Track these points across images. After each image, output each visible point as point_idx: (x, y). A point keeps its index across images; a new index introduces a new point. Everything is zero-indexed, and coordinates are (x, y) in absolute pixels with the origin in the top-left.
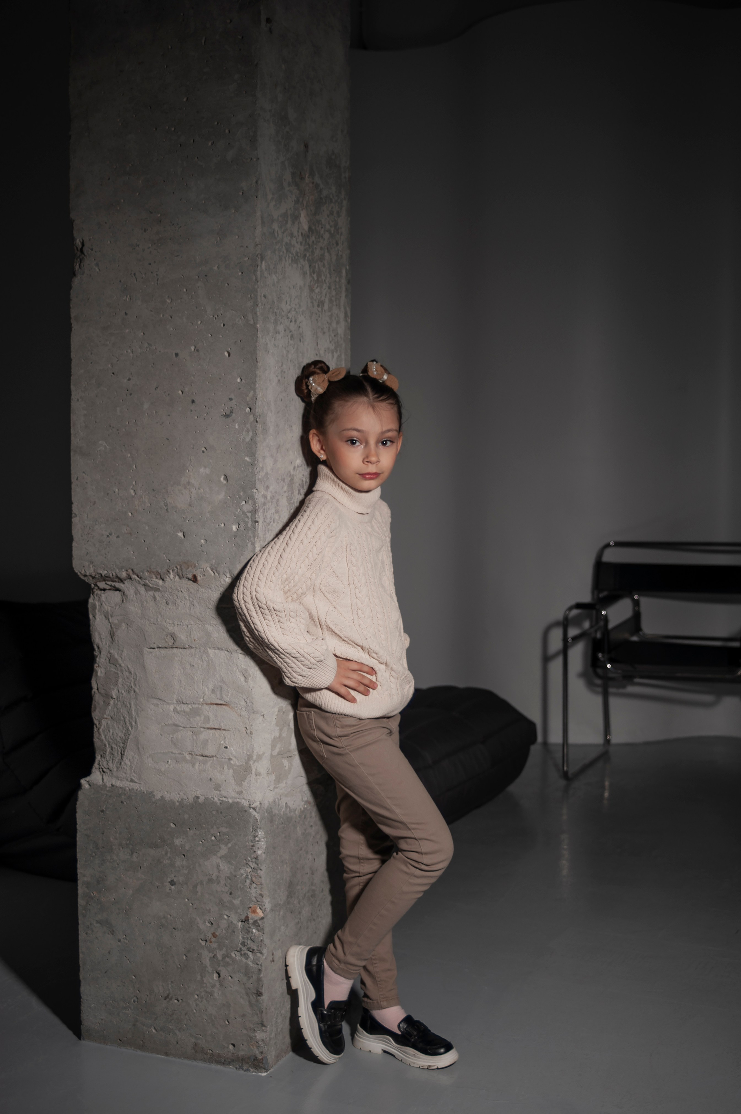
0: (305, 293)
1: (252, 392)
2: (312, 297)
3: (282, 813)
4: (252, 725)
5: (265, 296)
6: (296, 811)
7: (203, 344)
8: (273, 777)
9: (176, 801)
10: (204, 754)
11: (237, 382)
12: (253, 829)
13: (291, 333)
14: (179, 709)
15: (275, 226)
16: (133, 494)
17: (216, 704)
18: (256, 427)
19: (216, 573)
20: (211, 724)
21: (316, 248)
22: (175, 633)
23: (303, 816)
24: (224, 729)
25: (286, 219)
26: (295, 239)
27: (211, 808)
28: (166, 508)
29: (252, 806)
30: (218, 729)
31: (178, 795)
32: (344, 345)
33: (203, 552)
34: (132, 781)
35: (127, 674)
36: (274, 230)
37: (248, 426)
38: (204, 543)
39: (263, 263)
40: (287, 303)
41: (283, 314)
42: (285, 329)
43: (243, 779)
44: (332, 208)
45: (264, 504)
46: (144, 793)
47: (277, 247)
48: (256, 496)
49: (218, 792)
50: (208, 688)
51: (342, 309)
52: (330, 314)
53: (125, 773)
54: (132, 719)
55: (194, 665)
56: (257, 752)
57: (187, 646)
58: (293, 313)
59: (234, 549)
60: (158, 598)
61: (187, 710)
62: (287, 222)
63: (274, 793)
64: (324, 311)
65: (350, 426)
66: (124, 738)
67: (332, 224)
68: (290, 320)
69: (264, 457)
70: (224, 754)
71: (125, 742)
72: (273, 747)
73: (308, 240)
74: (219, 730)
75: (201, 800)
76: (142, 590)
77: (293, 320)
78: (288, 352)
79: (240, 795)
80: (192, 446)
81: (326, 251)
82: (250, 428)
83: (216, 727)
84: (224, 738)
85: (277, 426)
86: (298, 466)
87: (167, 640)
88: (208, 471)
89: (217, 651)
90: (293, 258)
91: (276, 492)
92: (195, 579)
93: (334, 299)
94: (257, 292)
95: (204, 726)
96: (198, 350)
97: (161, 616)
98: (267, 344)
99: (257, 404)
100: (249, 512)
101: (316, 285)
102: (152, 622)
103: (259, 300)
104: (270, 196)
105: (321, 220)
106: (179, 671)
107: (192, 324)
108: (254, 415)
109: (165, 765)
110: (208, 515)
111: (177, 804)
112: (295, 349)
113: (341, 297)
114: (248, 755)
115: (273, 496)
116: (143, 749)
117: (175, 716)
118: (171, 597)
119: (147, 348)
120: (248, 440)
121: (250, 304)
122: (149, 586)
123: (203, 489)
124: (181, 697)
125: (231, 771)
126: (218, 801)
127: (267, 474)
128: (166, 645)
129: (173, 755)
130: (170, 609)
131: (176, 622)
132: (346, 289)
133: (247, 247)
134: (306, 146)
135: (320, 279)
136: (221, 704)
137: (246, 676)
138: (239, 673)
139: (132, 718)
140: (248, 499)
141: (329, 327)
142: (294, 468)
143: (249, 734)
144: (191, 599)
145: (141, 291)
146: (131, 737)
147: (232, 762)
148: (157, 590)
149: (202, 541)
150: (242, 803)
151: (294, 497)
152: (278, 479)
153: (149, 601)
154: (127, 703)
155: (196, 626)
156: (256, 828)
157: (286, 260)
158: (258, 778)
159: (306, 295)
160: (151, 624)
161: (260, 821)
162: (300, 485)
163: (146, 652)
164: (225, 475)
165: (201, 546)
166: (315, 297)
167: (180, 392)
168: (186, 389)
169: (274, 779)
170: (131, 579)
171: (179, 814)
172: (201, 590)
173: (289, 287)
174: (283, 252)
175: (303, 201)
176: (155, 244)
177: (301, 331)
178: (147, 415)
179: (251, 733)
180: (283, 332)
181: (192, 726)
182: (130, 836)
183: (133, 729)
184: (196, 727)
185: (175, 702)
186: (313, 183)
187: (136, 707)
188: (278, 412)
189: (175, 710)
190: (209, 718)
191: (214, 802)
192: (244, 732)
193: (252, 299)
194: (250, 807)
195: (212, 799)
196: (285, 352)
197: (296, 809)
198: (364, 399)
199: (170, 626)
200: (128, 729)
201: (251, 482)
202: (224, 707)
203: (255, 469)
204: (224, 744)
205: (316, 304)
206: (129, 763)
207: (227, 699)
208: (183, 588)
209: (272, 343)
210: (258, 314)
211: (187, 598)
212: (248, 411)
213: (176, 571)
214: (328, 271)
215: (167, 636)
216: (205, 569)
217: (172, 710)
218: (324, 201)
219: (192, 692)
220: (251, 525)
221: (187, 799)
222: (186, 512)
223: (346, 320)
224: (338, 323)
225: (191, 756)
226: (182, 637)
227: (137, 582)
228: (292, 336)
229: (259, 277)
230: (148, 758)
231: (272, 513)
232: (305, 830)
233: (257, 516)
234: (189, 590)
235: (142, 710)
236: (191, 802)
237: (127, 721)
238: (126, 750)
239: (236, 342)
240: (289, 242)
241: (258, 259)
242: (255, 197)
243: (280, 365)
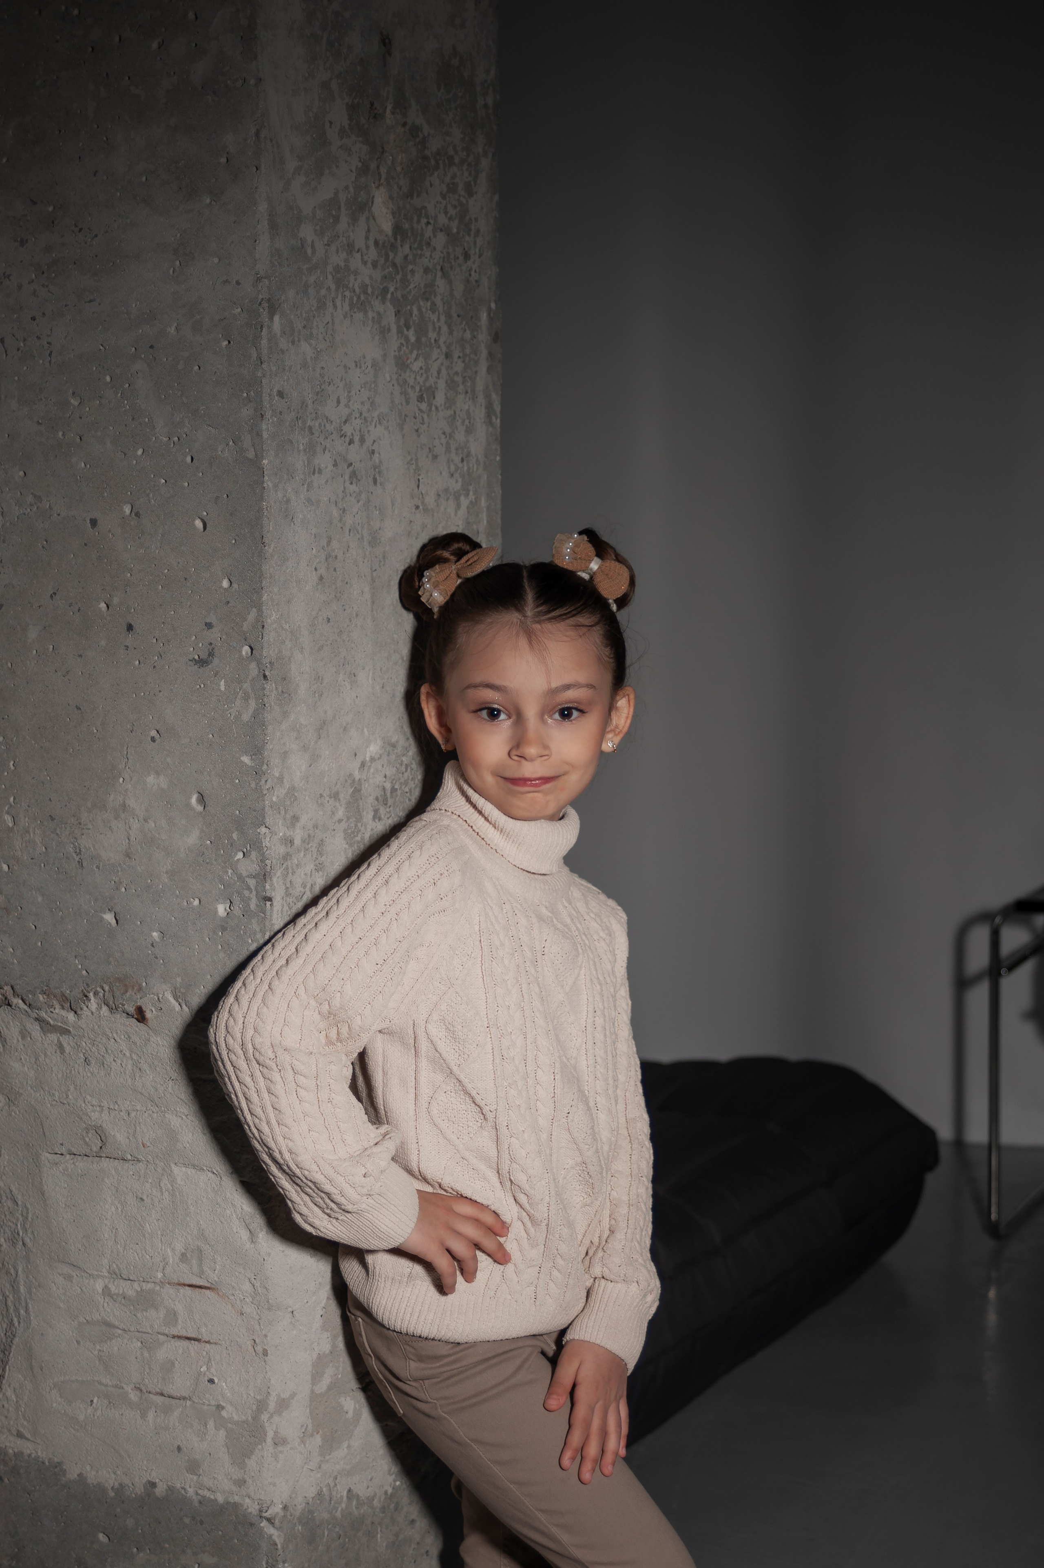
0: (387, 375)
1: (254, 612)
2: (405, 382)
3: (338, 1514)
4: (266, 1336)
5: (281, 394)
6: (373, 1500)
7: (149, 501)
8: (318, 1440)
9: (110, 1488)
10: (165, 1392)
11: (221, 587)
12: (267, 1563)
13: (351, 469)
14: (113, 1289)
15: (307, 232)
16: (11, 825)
17: (190, 1286)
18: (264, 689)
19: (184, 1006)
20: (179, 1327)
21: (412, 271)
22: (104, 1125)
23: (392, 1506)
24: (207, 1340)
25: (334, 213)
26: (358, 256)
27: (181, 1509)
28: (77, 859)
29: (264, 1515)
30: (195, 1339)
31: (113, 1476)
32: (485, 477)
33: (156, 958)
34: (20, 1435)
35: (10, 1203)
36: (303, 242)
37: (247, 686)
38: (157, 939)
39: (276, 318)
40: (338, 402)
41: (330, 427)
42: (335, 461)
43: (247, 1453)
44: (453, 178)
45: (287, 857)
46: (43, 1463)
47: (312, 279)
48: (266, 843)
49: (195, 1478)
50: (173, 1250)
51: (481, 399)
52: (450, 412)
53: (6, 1417)
54: (20, 1303)
55: (145, 1198)
56: (279, 1395)
57: (129, 1157)
58: (357, 423)
59: (222, 955)
60: (68, 1049)
61: (131, 1293)
62: (337, 219)
63: (319, 1475)
64: (434, 408)
65: (479, 678)
66: (4, 1341)
67: (452, 212)
68: (347, 440)
69: (286, 753)
70: (207, 1395)
71: (5, 1349)
72: (316, 1376)
73: (391, 255)
74: (196, 1342)
75: (161, 1490)
76: (35, 1029)
77: (357, 439)
78: (344, 510)
79: (240, 1487)
80: (129, 726)
81: (439, 274)
82: (250, 691)
83: (189, 1335)
84: (207, 1360)
85: (318, 679)
86: (372, 759)
87: (87, 1140)
88: (163, 782)
89: (190, 1171)
90: (355, 299)
91: (316, 826)
92: (140, 1016)
93: (459, 379)
94: (262, 387)
95: (166, 1332)
96: (137, 515)
97: (76, 1089)
98: (288, 501)
99: (265, 638)
100: (251, 876)
101: (415, 352)
102: (57, 1099)
103: (266, 404)
104: (291, 164)
105: (425, 208)
106: (113, 1209)
107: (125, 454)
108: (259, 663)
109: (86, 1410)
110: (165, 878)
111: (112, 1494)
112: (361, 503)
113: (476, 372)
114: (257, 1400)
115: (309, 836)
116: (42, 1370)
117: (106, 1305)
118: (94, 1049)
119: (31, 505)
120: (246, 717)
121: (246, 412)
122: (48, 1023)
123: (155, 822)
124: (117, 1265)
125: (222, 1433)
126: (194, 1497)
127: (292, 789)
128: (88, 1152)
129: (103, 1388)
130: (92, 1074)
131: (105, 1103)
132: (490, 354)
133: (238, 283)
134: (386, 42)
135: (424, 339)
136: (200, 1287)
137: (253, 1230)
138: (237, 1222)
139: (19, 1299)
140: (249, 848)
141: (448, 443)
142: (363, 765)
143: (261, 1355)
144: (135, 1057)
145: (16, 378)
146: (17, 1339)
147: (224, 1413)
148: (65, 1032)
149: (155, 934)
150: (245, 1507)
151: (362, 829)
152: (321, 796)
153: (49, 1053)
154: (10, 1266)
155: (146, 1115)
156: (274, 1563)
157: (335, 307)
158: (281, 1452)
159: (388, 379)
160: (54, 1103)
161: (283, 1548)
162: (377, 799)
163: (47, 1163)
164: (199, 793)
165: (152, 945)
166: (411, 381)
167: (103, 605)
168: (116, 600)
169: (320, 1444)
170: (9, 1005)
171: (116, 1515)
172: (154, 1039)
173: (345, 367)
174: (329, 289)
175: (378, 167)
176: (43, 273)
177: (377, 461)
178: (35, 652)
179: (265, 1353)
180: (330, 467)
181: (141, 1330)
182: (16, 1550)
183: (22, 1324)
184: (150, 1331)
185: (107, 1274)
186: (405, 124)
187: (27, 1277)
188: (321, 648)
189: (106, 1291)
190: (175, 1313)
191: (186, 1497)
192: (250, 1347)
193: (250, 401)
194: (261, 1517)
195: (183, 1492)
196: (335, 513)
197: (375, 1495)
198: (514, 616)
199: (94, 1111)
200: (11, 1322)
201: (255, 811)
202: (207, 1292)
203: (263, 782)
204: (208, 1373)
205: (414, 396)
206: (14, 1397)
207: (214, 1277)
208: (117, 1033)
209: (302, 496)
210: (265, 435)
211: (128, 1054)
212: (247, 653)
213: (101, 995)
214: (443, 318)
215: (87, 1130)
216: (161, 996)
217: (100, 1291)
218: (433, 162)
219: (140, 1255)
220: (257, 905)
221: (130, 1485)
222: (119, 869)
223: (489, 422)
224: (469, 430)
225: (138, 1393)
226: (119, 1136)
227: (23, 1012)
228: (354, 476)
229: (265, 351)
230: (51, 1389)
231: (306, 874)
232: (397, 1535)
233: (268, 887)
234: (129, 1037)
235: (39, 1286)
236: (139, 1493)
237: (10, 1303)
238: (7, 1367)
239: (217, 498)
240: (342, 264)
241: (262, 310)
242: (255, 169)
243: (324, 542)
